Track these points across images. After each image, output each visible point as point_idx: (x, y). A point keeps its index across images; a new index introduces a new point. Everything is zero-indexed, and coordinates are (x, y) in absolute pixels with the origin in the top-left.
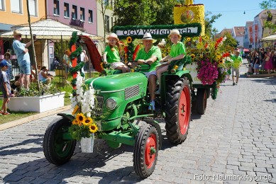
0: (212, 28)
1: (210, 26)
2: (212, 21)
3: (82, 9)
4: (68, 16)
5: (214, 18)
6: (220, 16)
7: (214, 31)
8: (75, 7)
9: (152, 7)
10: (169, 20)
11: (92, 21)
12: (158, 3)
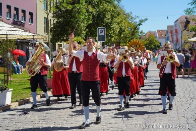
0: (140, 31)
1: (138, 29)
2: (140, 25)
3: (23, 11)
4: (10, 17)
5: (142, 21)
6: (146, 20)
7: (141, 33)
8: (16, 9)
9: (87, 11)
10: (103, 22)
11: (32, 22)
12: (94, 7)
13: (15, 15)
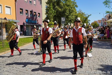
0: (88, 20)
2: (88, 17)
3: (35, 13)
4: (28, 15)
5: (89, 16)
6: (91, 15)
7: (89, 20)
11: (40, 17)
13: (31, 14)
